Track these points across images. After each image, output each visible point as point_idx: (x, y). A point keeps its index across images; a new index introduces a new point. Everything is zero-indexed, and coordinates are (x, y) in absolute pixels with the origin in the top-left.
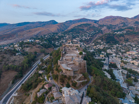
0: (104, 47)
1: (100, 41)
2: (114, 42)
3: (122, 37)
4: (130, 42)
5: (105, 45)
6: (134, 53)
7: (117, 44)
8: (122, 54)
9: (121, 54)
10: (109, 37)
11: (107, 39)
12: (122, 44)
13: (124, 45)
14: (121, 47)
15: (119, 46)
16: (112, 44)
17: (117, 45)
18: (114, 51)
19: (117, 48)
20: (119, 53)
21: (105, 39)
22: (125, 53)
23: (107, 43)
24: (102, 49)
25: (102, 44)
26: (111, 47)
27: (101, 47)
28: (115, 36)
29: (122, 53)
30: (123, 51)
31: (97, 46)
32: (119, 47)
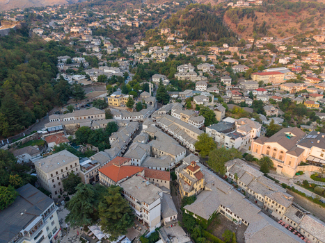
0: (172, 56)
1: (166, 31)
2: (216, 35)
3: (248, 18)
4: (271, 35)
5: (178, 48)
6: (279, 78)
7: (226, 42)
8: (234, 83)
9: (228, 83)
10: (202, 17)
11: (190, 24)
12: (243, 44)
13: (249, 46)
14: (235, 54)
15: (231, 49)
16: (205, 44)
17: (226, 46)
18: (205, 70)
19: (221, 57)
20: (222, 80)
21: (184, 24)
22: (247, 76)
23: (190, 38)
24: (162, 65)
25: (167, 45)
26: (199, 54)
27: (160, 56)
28: (225, 16)
29: (236, 79)
30: (242, 69)
31: (150, 52)
32: (229, 53)
